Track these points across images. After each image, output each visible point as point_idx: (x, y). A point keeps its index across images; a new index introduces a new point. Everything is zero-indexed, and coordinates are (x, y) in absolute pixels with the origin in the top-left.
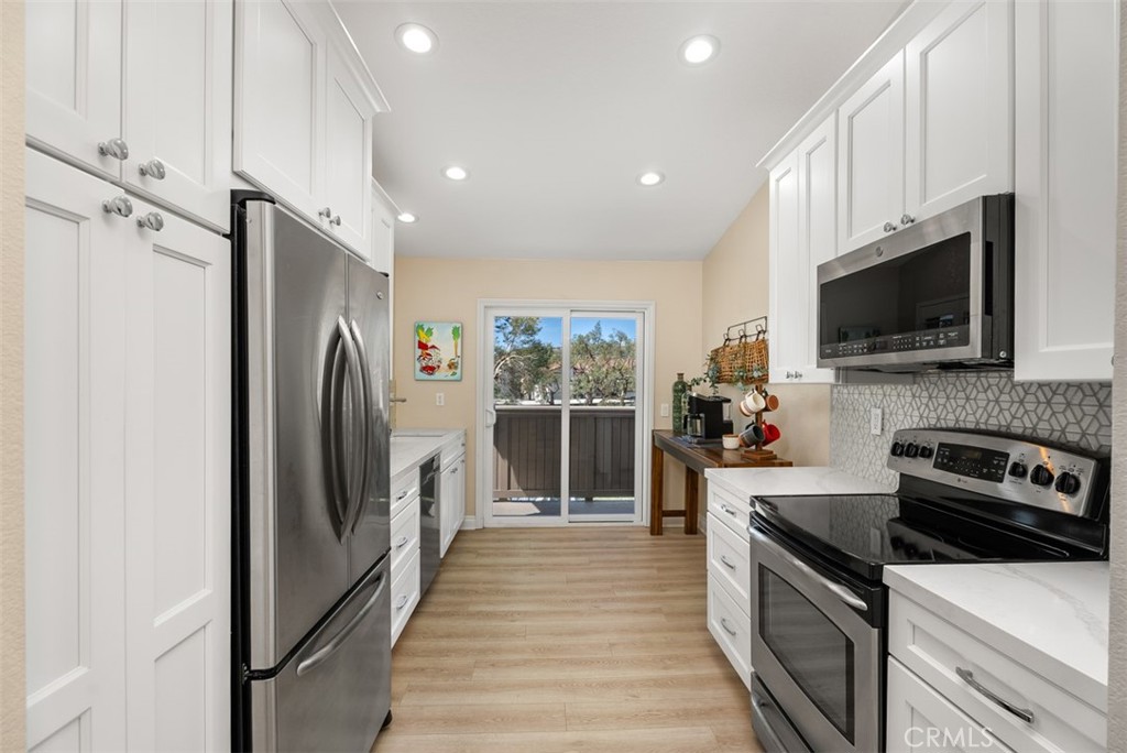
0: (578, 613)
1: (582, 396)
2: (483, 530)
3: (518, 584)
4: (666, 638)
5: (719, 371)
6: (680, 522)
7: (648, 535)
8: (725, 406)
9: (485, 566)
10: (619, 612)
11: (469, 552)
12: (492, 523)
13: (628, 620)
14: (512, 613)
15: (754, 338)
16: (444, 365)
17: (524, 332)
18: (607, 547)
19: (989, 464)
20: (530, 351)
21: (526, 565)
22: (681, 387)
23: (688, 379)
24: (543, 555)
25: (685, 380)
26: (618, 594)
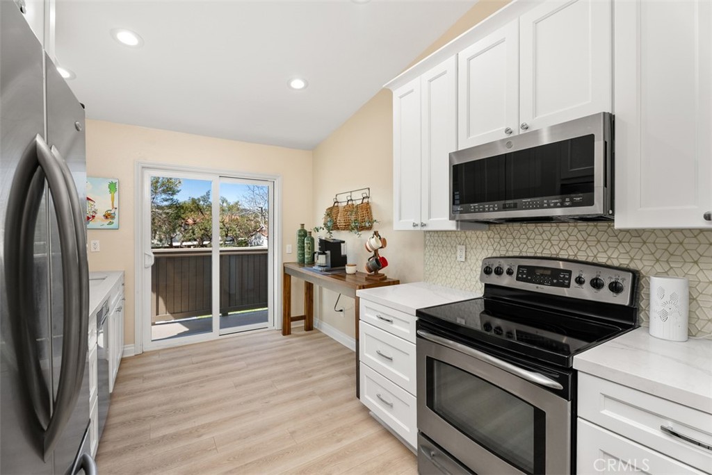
0: (255, 412)
1: (195, 240)
2: (142, 355)
3: (193, 398)
4: (328, 415)
5: (335, 223)
6: (302, 323)
7: (282, 336)
8: (342, 245)
9: (155, 388)
10: (286, 402)
11: (135, 378)
12: (150, 347)
13: (294, 408)
14: (197, 429)
15: (345, 204)
16: (100, 215)
17: (164, 192)
18: (256, 350)
19: (558, 277)
20: (170, 207)
21: (194, 379)
22: (304, 234)
23: (307, 228)
24: (205, 367)
25: (305, 228)
26: (279, 387)
